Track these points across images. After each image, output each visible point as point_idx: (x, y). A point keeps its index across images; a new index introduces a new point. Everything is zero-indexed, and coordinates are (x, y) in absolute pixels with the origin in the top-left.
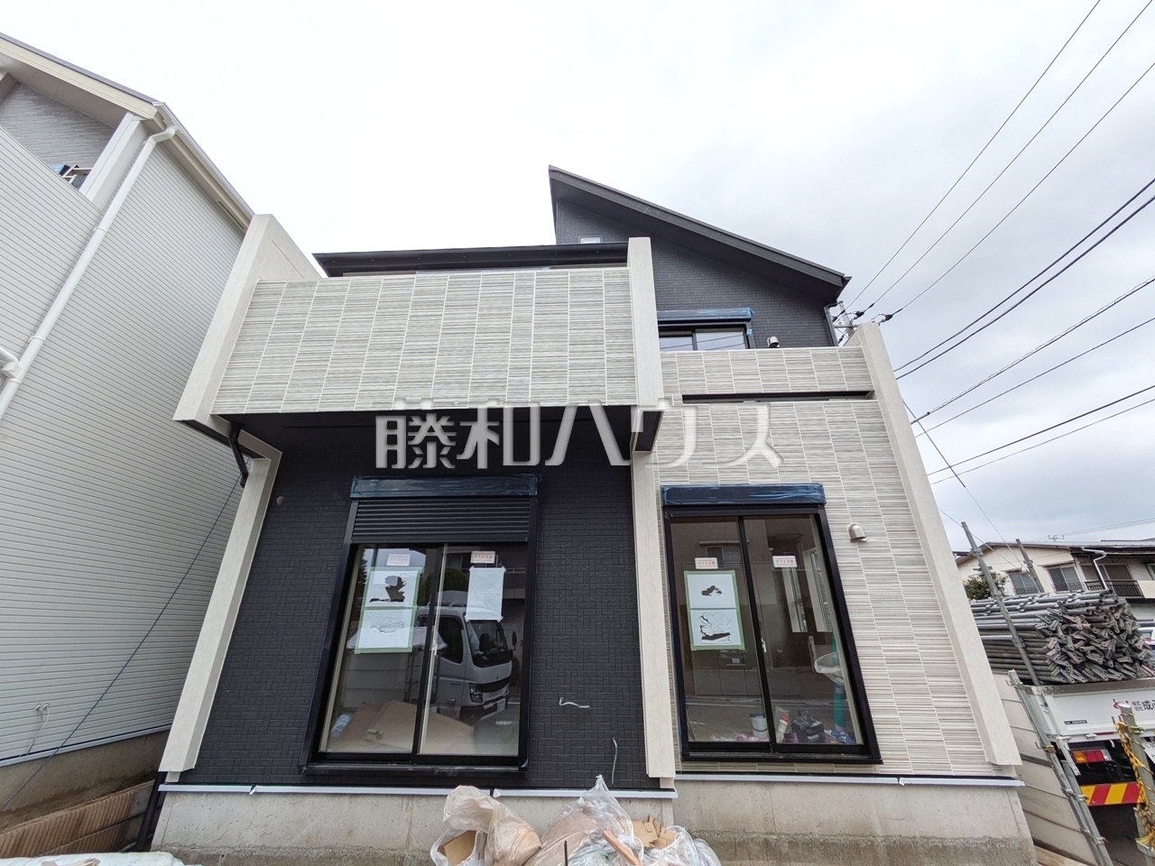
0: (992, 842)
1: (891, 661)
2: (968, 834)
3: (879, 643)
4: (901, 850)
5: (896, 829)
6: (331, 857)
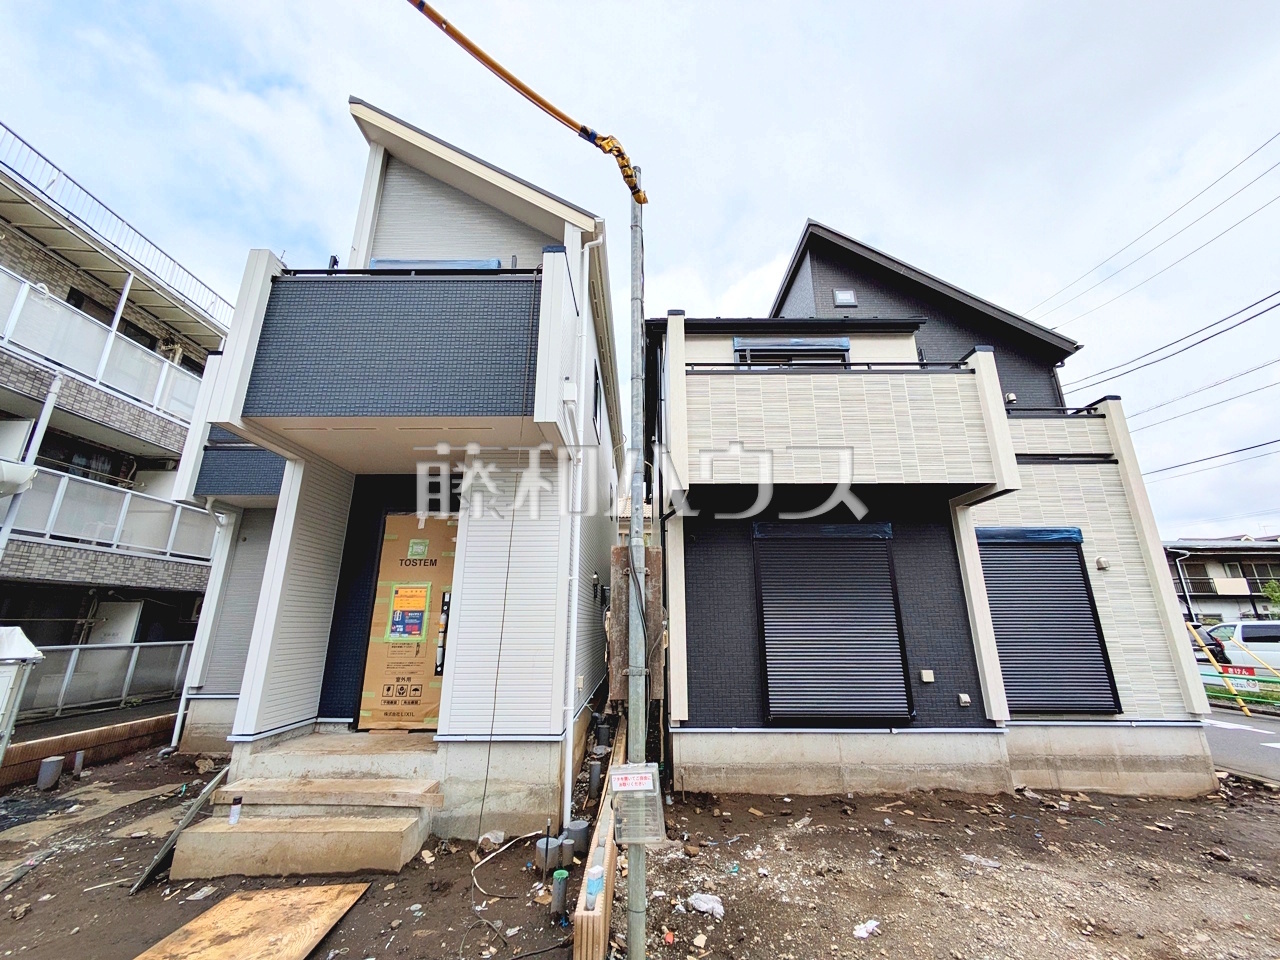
0: (1188, 757)
1: (1126, 651)
2: (1171, 753)
3: (1118, 640)
4: (1132, 763)
5: (1130, 751)
6: (794, 768)
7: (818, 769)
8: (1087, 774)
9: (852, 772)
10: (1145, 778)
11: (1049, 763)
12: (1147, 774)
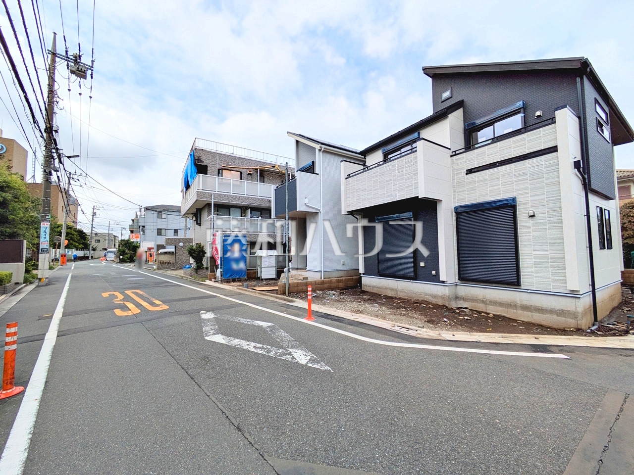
0: (563, 310)
2: (552, 307)
4: (526, 308)
5: (525, 303)
6: (386, 288)
7: (392, 290)
8: (501, 308)
9: (400, 291)
10: (532, 316)
11: (483, 302)
12: (534, 314)
